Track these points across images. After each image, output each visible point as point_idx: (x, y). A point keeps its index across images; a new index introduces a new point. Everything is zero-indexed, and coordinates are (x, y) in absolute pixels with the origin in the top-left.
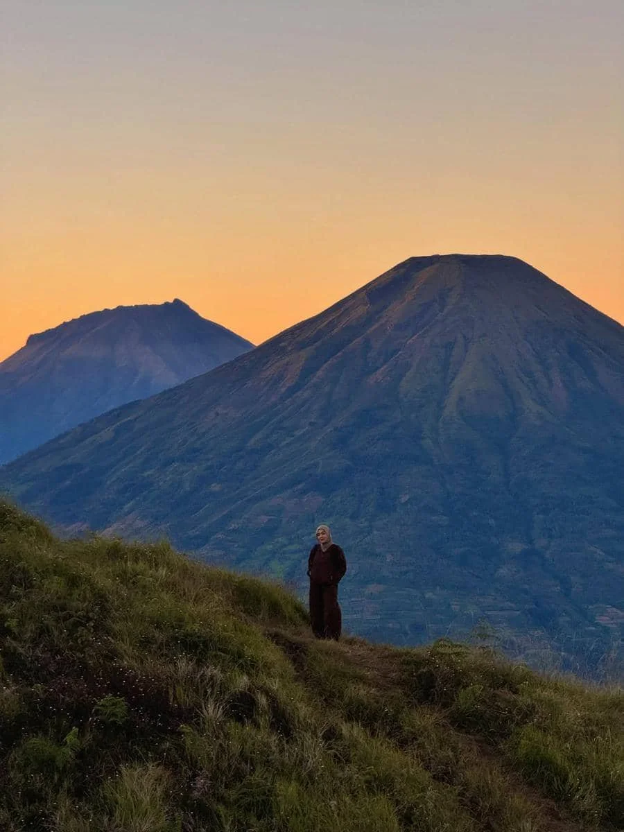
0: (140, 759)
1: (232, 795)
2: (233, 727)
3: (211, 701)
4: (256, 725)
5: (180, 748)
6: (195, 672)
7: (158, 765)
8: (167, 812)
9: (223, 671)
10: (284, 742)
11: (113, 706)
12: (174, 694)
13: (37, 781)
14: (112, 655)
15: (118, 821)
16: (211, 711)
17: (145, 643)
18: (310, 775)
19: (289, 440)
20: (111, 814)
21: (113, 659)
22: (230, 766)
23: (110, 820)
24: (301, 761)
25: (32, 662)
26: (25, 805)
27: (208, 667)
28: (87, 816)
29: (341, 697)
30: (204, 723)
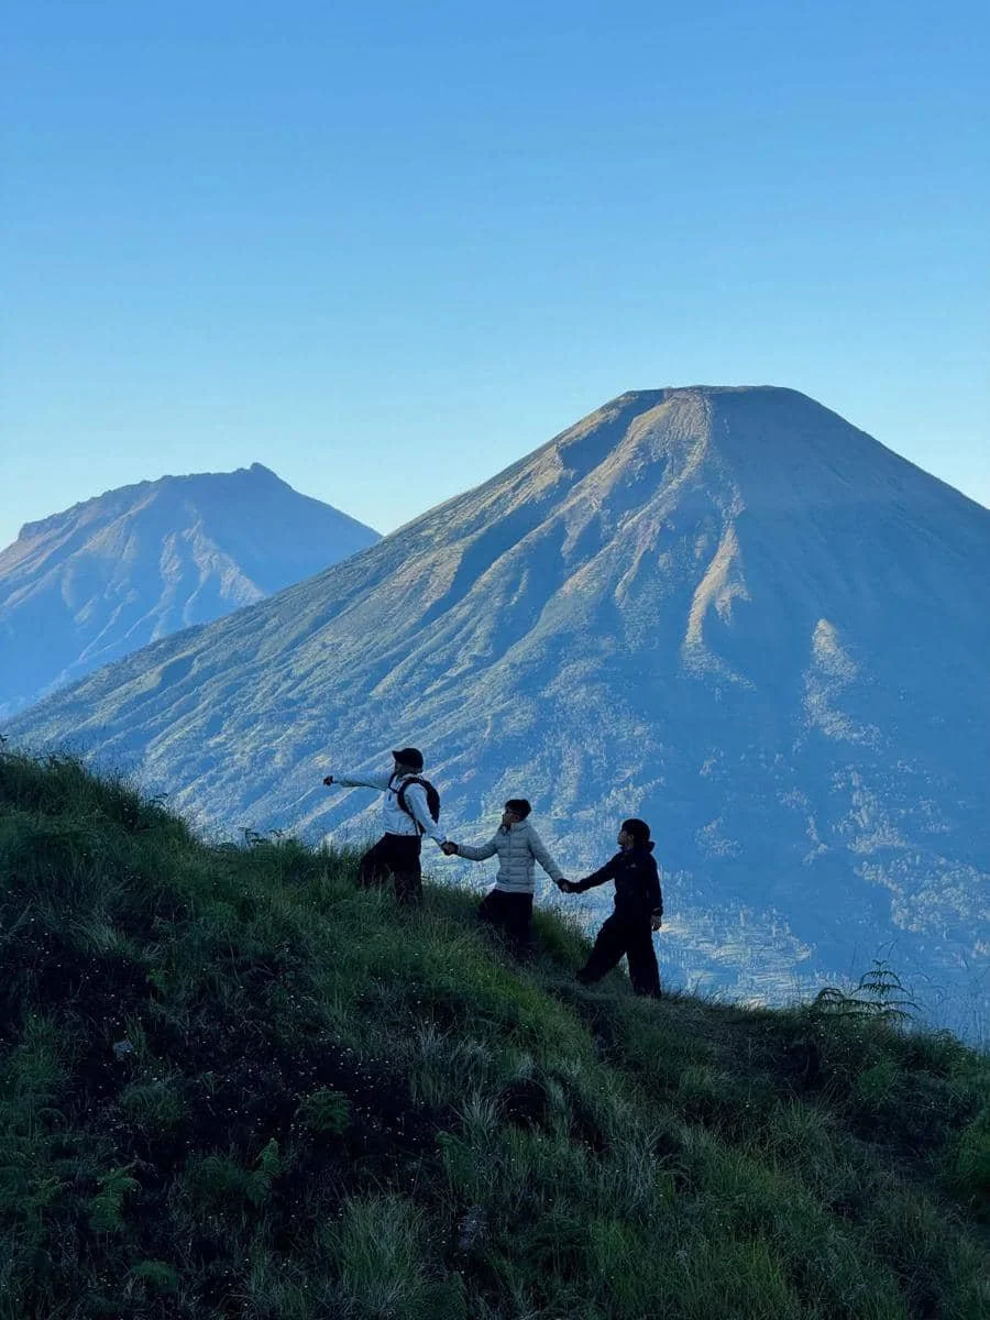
0: (375, 1188)
1: (522, 1243)
2: (513, 1136)
3: (476, 1095)
4: (549, 1132)
5: (435, 1169)
6: (446, 1050)
7: (405, 1197)
8: (423, 1272)
9: (491, 1048)
10: (595, 1159)
11: (326, 1104)
12: (419, 1087)
13: (216, 1224)
14: (317, 1024)
15: (347, 1286)
16: (476, 1110)
17: (366, 1006)
18: (640, 1210)
19: (438, 684)
20: (336, 1277)
21: (316, 1030)
22: (514, 1198)
23: (334, 1284)
24: (624, 1190)
25: (191, 1038)
26: (198, 1263)
27: (466, 1043)
28: (297, 1280)
29: (674, 1086)
30: (468, 1130)
